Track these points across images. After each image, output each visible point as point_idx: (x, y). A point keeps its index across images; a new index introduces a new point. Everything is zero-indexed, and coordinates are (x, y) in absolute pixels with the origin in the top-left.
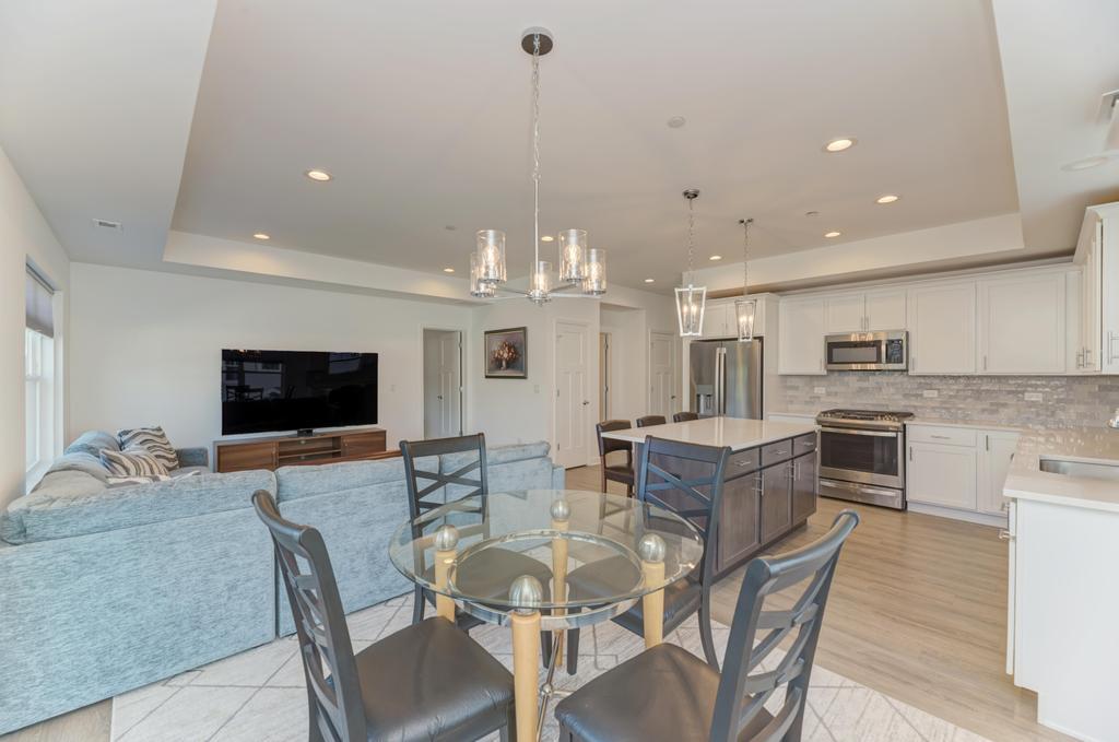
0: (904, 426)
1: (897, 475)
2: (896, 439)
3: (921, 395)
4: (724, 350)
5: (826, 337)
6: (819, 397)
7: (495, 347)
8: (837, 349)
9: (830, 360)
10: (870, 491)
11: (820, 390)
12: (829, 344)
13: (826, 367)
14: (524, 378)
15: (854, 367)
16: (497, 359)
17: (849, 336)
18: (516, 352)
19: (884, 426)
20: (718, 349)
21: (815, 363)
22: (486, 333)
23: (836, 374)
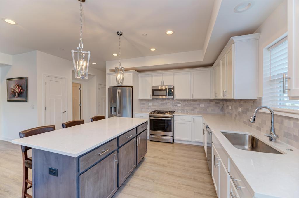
0: (173, 116)
1: (171, 132)
2: (171, 120)
3: (177, 105)
4: (120, 91)
5: (152, 87)
6: (150, 107)
7: (12, 87)
8: (155, 90)
9: (153, 95)
10: (164, 138)
11: (151, 104)
12: (153, 89)
13: (152, 97)
14: (26, 101)
15: (160, 97)
16: (13, 92)
17: (158, 87)
18: (22, 89)
19: (168, 116)
20: (117, 90)
21: (149, 96)
22: (7, 79)
23: (155, 99)
